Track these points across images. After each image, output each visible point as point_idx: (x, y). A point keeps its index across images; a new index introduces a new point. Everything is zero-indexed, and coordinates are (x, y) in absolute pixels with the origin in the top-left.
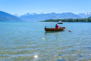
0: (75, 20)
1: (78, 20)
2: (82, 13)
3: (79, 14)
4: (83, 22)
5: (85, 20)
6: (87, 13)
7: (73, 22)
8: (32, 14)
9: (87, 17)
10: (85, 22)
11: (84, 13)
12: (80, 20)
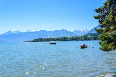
0: (70, 39)
1: (74, 38)
2: (77, 30)
3: (74, 31)
4: (79, 40)
5: (81, 38)
6: (83, 30)
7: (68, 41)
8: (15, 32)
9: (83, 35)
10: (81, 40)
11: (80, 30)
12: (76, 38)
